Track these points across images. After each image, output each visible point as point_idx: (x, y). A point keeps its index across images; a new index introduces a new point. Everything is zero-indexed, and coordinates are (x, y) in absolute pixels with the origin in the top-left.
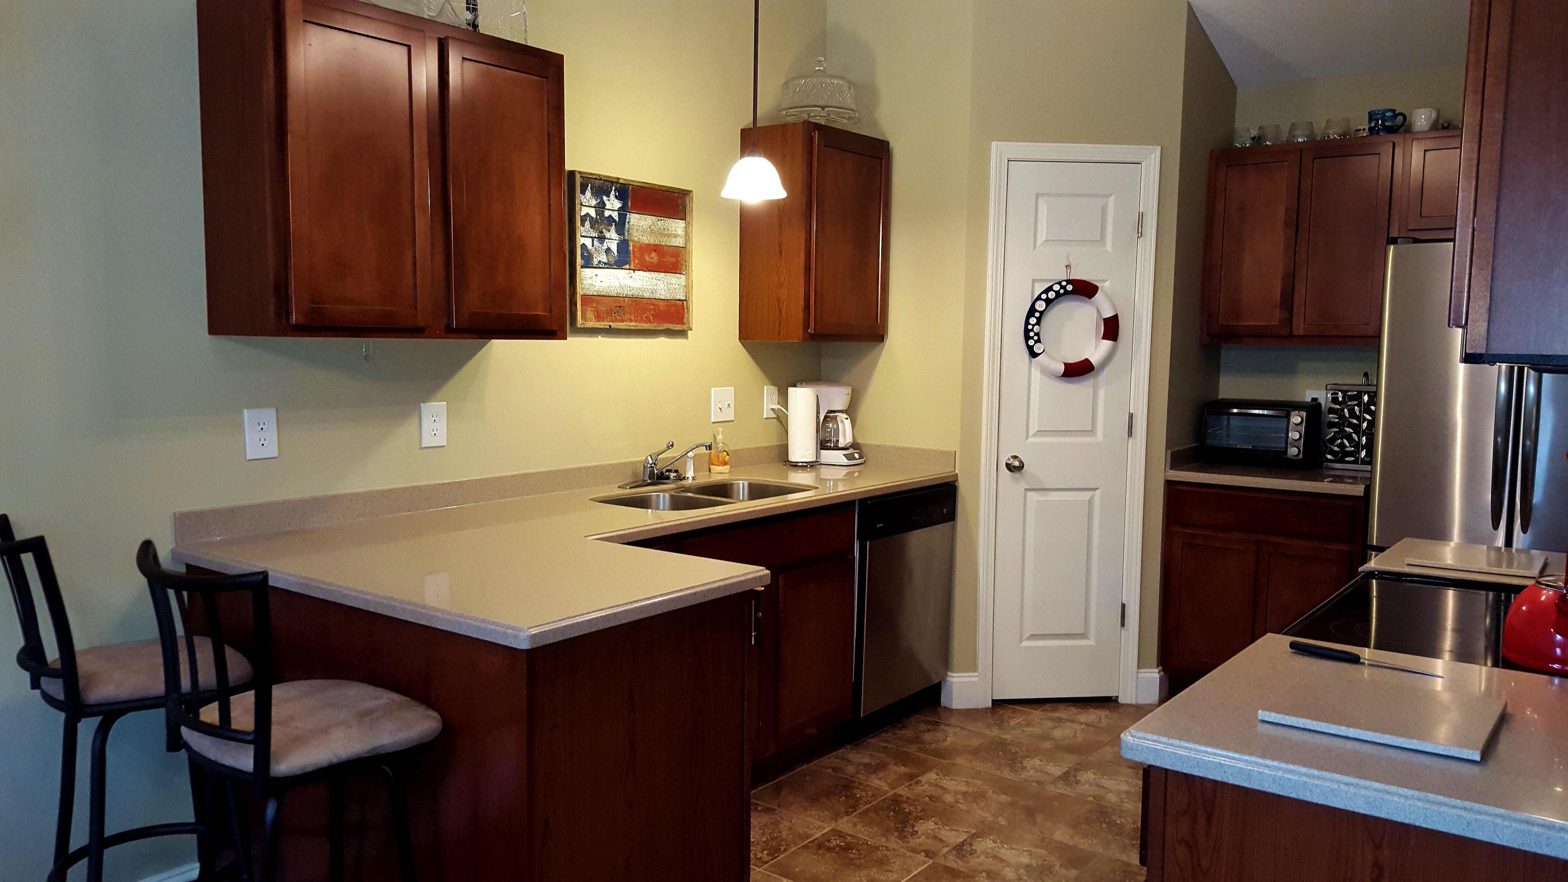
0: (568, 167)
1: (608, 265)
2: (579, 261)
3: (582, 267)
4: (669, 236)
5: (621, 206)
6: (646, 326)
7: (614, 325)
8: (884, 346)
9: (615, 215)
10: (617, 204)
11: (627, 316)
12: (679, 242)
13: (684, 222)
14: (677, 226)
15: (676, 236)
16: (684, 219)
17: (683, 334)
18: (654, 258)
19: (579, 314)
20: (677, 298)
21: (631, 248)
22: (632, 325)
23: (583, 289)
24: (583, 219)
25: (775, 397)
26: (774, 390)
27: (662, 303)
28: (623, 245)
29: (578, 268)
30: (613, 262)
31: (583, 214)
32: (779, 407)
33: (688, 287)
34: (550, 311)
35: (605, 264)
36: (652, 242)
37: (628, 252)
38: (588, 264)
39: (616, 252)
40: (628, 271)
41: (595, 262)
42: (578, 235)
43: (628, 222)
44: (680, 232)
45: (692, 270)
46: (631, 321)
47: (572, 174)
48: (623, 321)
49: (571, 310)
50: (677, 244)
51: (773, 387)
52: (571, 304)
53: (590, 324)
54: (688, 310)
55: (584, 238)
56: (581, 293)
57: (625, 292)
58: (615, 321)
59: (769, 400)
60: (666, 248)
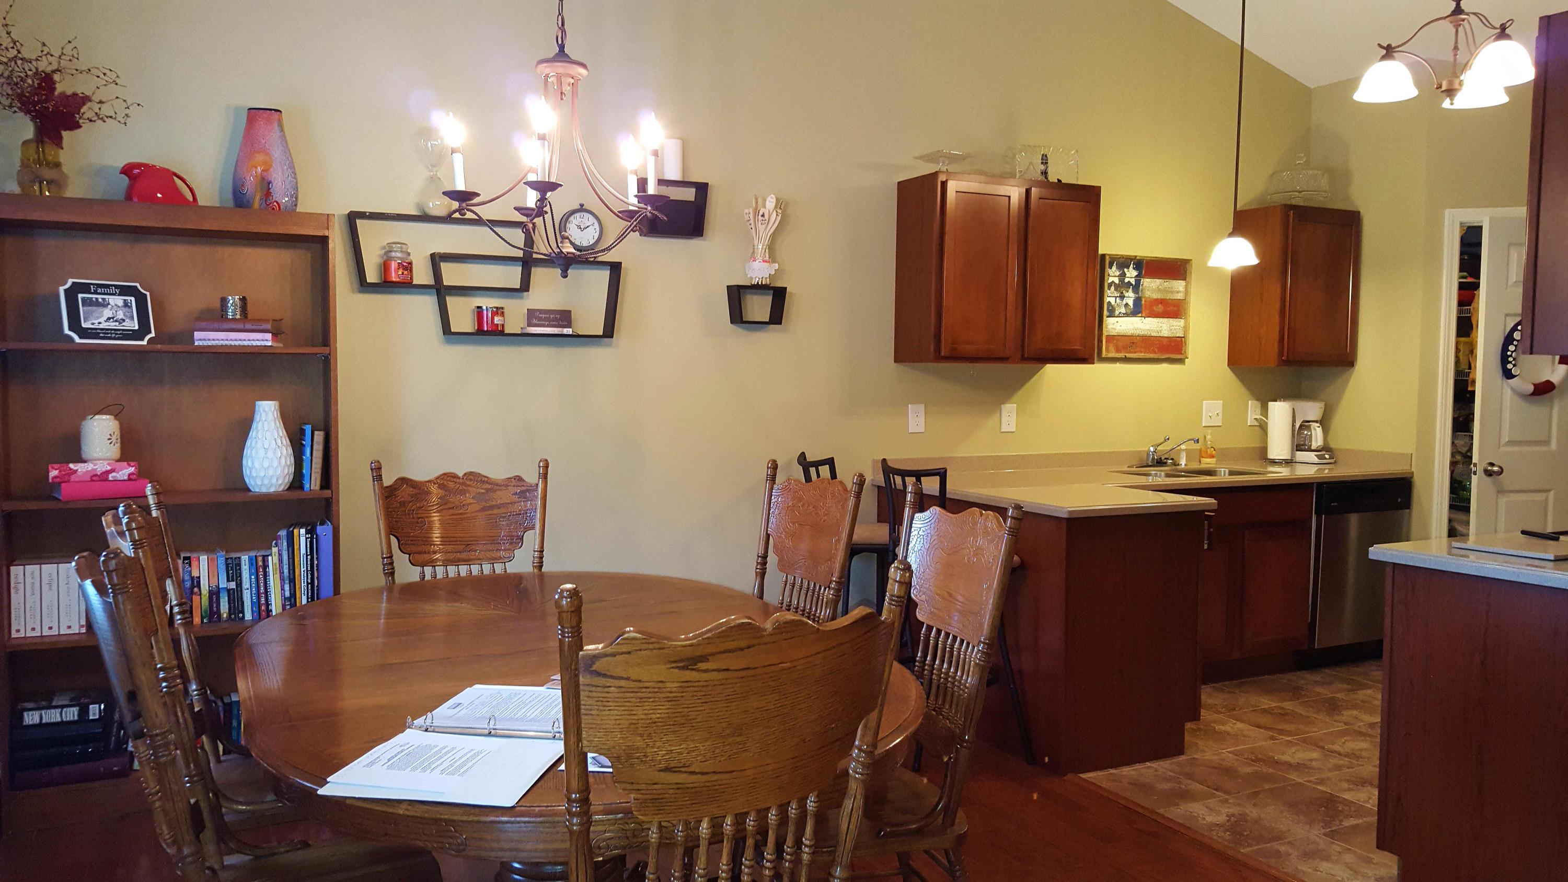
0: (1101, 251)
1: (1126, 315)
2: (1106, 313)
3: (1107, 317)
4: (1172, 292)
5: (1137, 274)
6: (1152, 356)
7: (1128, 355)
8: (1353, 371)
9: (1133, 281)
10: (1135, 273)
11: (1138, 349)
12: (1180, 296)
13: (1184, 282)
14: (1179, 285)
15: (1178, 292)
16: (1185, 279)
17: (1181, 361)
18: (1160, 308)
19: (1104, 347)
20: (1177, 336)
21: (1143, 302)
22: (1142, 355)
23: (1107, 331)
24: (1110, 285)
25: (1259, 410)
26: (1258, 404)
27: (1166, 340)
28: (1137, 301)
29: (1105, 317)
30: (1129, 312)
31: (1109, 281)
32: (1261, 417)
33: (1186, 329)
34: (1084, 347)
35: (1124, 314)
36: (1159, 297)
37: (1141, 305)
38: (1112, 314)
39: (1132, 306)
40: (1140, 318)
41: (1117, 313)
42: (1106, 296)
43: (1142, 285)
44: (1182, 289)
45: (1189, 316)
46: (1141, 352)
47: (1103, 256)
48: (1135, 353)
49: (1098, 345)
50: (1179, 298)
51: (1255, 402)
52: (1098, 342)
53: (1111, 355)
54: (1186, 344)
55: (1110, 297)
56: (1106, 334)
57: (1137, 332)
58: (1130, 352)
59: (1252, 411)
60: (1170, 301)
